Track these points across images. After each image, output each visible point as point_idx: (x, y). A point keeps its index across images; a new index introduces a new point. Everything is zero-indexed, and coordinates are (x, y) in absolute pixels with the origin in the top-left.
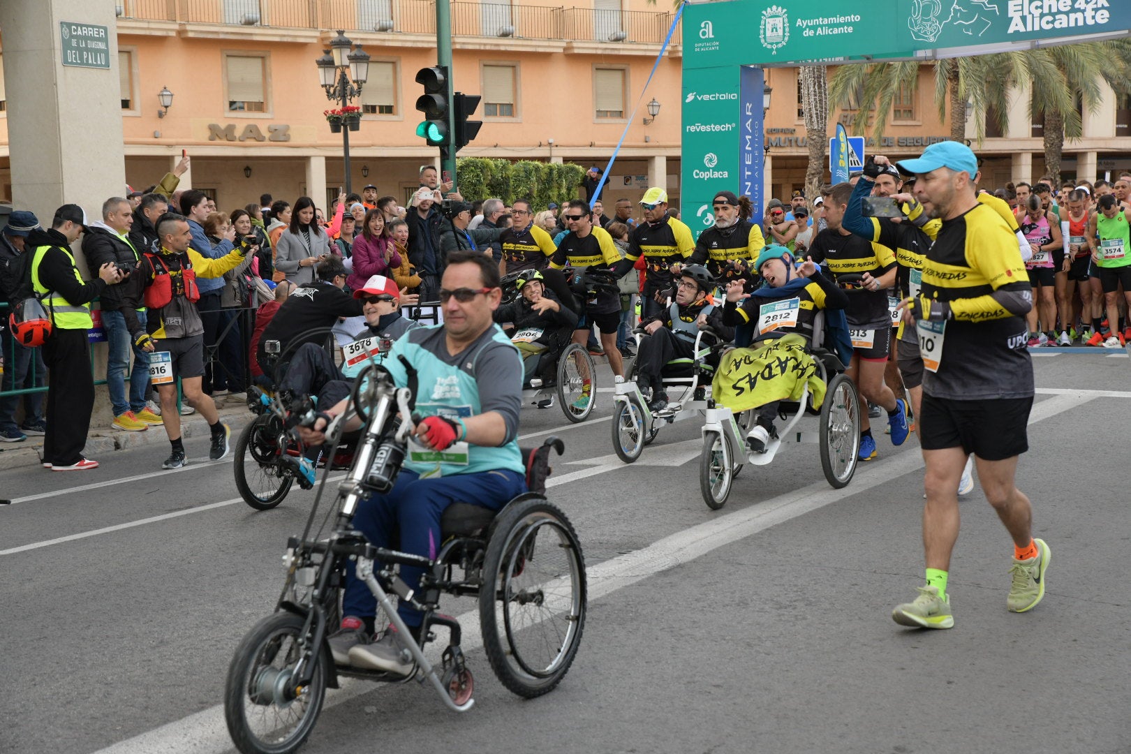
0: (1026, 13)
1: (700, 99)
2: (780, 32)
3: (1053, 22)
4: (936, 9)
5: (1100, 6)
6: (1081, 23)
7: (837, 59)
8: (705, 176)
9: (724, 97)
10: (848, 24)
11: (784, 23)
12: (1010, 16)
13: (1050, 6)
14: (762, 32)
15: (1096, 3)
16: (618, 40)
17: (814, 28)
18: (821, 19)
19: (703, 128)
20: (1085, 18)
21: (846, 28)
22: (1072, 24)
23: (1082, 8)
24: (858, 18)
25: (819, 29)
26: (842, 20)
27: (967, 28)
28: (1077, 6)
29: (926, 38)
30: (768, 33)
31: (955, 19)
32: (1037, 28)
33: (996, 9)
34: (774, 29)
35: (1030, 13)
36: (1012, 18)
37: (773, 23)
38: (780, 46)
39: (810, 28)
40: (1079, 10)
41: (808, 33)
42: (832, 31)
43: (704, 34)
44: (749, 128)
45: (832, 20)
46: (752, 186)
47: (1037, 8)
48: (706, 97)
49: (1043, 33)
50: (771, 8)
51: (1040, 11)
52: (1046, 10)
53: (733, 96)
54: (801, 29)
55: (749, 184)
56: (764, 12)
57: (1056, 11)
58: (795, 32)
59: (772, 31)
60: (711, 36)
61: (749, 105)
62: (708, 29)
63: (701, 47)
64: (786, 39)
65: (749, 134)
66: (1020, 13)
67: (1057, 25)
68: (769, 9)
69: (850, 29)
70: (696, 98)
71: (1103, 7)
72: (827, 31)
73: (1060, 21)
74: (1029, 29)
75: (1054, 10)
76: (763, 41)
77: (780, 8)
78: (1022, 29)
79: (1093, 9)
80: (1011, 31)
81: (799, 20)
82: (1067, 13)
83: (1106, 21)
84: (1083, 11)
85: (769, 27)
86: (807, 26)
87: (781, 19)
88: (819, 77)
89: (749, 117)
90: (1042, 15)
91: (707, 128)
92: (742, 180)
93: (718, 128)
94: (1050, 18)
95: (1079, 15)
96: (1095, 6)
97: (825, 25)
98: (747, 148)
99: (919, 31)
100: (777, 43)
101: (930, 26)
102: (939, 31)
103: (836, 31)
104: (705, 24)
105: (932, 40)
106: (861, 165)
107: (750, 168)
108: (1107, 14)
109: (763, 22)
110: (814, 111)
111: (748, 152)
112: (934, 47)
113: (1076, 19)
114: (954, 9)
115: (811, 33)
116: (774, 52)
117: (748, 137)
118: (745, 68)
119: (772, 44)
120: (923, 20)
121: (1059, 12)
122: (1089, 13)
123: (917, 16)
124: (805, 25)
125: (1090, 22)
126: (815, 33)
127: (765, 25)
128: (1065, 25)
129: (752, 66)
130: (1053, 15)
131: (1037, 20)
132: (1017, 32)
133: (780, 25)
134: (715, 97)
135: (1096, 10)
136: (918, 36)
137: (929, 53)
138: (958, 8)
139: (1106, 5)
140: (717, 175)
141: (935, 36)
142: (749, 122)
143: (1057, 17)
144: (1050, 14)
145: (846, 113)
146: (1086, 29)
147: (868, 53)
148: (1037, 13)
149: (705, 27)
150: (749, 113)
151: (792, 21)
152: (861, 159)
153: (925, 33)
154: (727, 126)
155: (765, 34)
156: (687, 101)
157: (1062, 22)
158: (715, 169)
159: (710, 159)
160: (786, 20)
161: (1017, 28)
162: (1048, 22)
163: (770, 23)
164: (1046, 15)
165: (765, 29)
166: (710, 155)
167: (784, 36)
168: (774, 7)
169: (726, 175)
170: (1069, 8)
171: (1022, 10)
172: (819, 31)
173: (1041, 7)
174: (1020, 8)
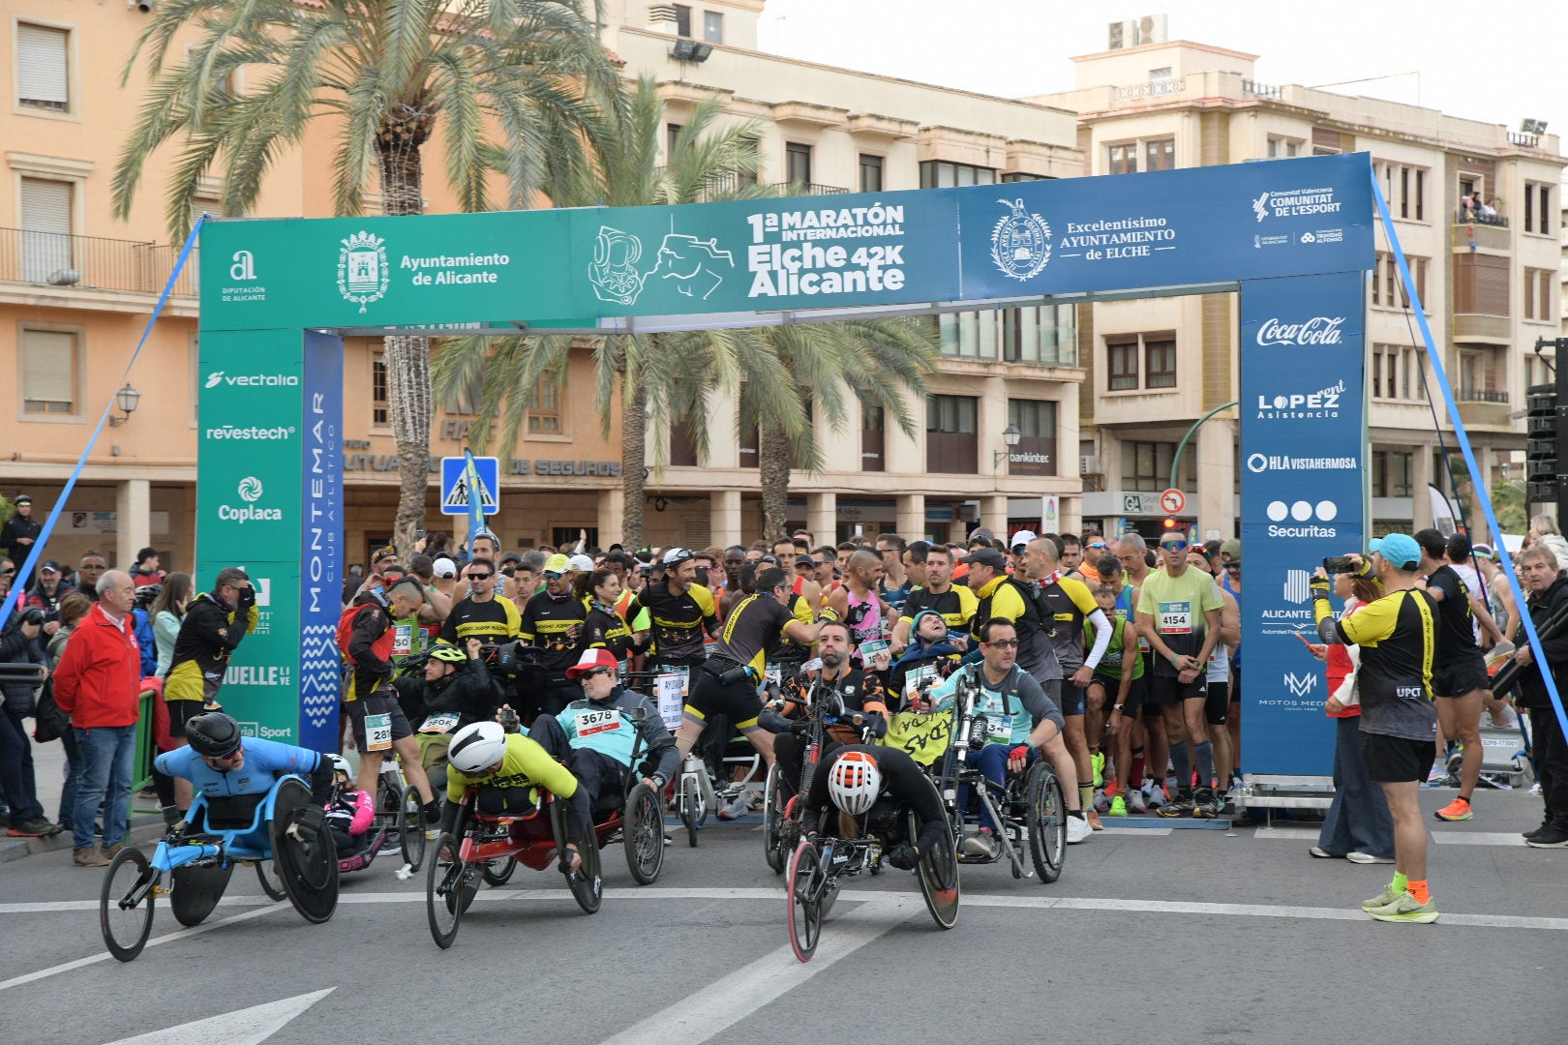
0: (777, 266)
1: (231, 383)
2: (374, 276)
3: (819, 283)
4: (634, 250)
5: (889, 262)
6: (861, 288)
7: (469, 326)
8: (241, 515)
9: (279, 380)
10: (490, 269)
11: (379, 262)
12: (751, 269)
13: (814, 258)
14: (341, 274)
15: (884, 258)
16: (64, 283)
17: (432, 272)
18: (443, 258)
19: (236, 434)
20: (867, 280)
21: (485, 274)
22: (849, 288)
23: (863, 264)
24: (505, 260)
25: (441, 274)
26: (478, 261)
27: (685, 285)
28: (854, 260)
29: (618, 298)
30: (353, 277)
31: (664, 269)
32: (794, 291)
33: (730, 257)
34: (363, 269)
35: (783, 267)
36: (755, 273)
37: (360, 260)
38: (373, 299)
39: (426, 272)
40: (857, 267)
41: (419, 280)
42: (461, 279)
43: (239, 272)
44: (318, 436)
45: (462, 261)
46: (324, 536)
47: (793, 259)
48: (242, 381)
49: (802, 301)
50: (356, 234)
51: (798, 264)
52: (808, 265)
53: (293, 381)
54: (409, 273)
55: (318, 531)
56: (345, 241)
57: (822, 265)
58: (399, 278)
59: (360, 274)
60: (252, 277)
61: (318, 397)
62: (245, 265)
63: (232, 295)
64: (384, 288)
65: (318, 446)
66: (768, 267)
67: (825, 289)
68: (353, 237)
69: (493, 278)
70: (223, 382)
71: (894, 265)
72: (456, 279)
73: (830, 282)
74: (783, 292)
75: (820, 264)
76: (342, 289)
77: (372, 237)
78: (772, 293)
79: (880, 267)
80: (754, 293)
81: (406, 257)
82: (840, 271)
83: (900, 286)
84: (865, 269)
85: (353, 266)
86: (420, 268)
87: (375, 254)
88: (417, 358)
89: (318, 417)
90: (802, 272)
91: (246, 434)
92: (307, 525)
93: (263, 434)
94: (815, 277)
95: (859, 275)
96: (882, 263)
97: (450, 269)
98: (316, 470)
99: (607, 285)
100: (368, 295)
101: (625, 278)
102: (638, 288)
103: (468, 279)
104: (242, 255)
105: (628, 301)
106: (492, 504)
107: (320, 504)
108: (900, 276)
109: (342, 258)
110: (408, 413)
111: (317, 476)
112: (629, 313)
113: (855, 281)
114: (662, 253)
115: (427, 280)
116: (363, 309)
117: (316, 451)
118: (311, 334)
119: (359, 295)
120: (612, 269)
121: (828, 268)
122: (874, 273)
123: (603, 262)
124: (416, 266)
125: (876, 287)
126: (434, 280)
127: (346, 263)
128: (837, 289)
129: (323, 331)
130: (820, 272)
131: (794, 279)
132: (763, 296)
133: (373, 265)
134: (258, 381)
135: (884, 268)
136: (604, 294)
137: (621, 323)
138: (668, 252)
139: (900, 261)
140: (262, 515)
141: (633, 295)
142: (318, 426)
143: (825, 276)
144: (814, 270)
145: (452, 419)
146: (869, 297)
147: (522, 318)
148: (794, 267)
149: (240, 262)
150: (318, 411)
151: (393, 258)
152: (492, 492)
153: (616, 290)
154: (280, 430)
155: (346, 277)
156: (209, 385)
157: (834, 284)
158: (260, 504)
159: (250, 487)
160: (383, 257)
161: (763, 290)
162: (811, 284)
163: (355, 260)
164: (808, 271)
165: (346, 270)
166: (251, 480)
167: (380, 283)
168: (363, 235)
169: (278, 515)
170: (842, 263)
171: (770, 262)
172: (440, 278)
173: (800, 259)
174: (766, 258)
